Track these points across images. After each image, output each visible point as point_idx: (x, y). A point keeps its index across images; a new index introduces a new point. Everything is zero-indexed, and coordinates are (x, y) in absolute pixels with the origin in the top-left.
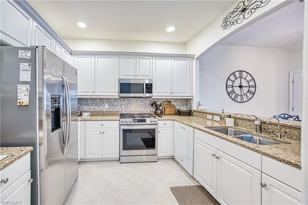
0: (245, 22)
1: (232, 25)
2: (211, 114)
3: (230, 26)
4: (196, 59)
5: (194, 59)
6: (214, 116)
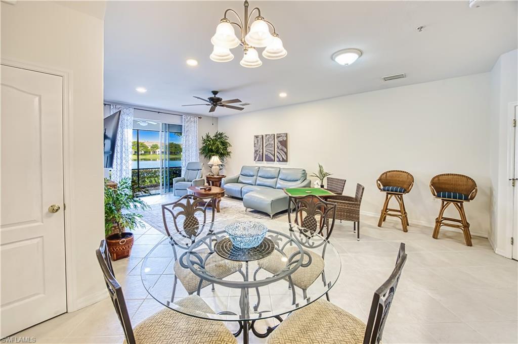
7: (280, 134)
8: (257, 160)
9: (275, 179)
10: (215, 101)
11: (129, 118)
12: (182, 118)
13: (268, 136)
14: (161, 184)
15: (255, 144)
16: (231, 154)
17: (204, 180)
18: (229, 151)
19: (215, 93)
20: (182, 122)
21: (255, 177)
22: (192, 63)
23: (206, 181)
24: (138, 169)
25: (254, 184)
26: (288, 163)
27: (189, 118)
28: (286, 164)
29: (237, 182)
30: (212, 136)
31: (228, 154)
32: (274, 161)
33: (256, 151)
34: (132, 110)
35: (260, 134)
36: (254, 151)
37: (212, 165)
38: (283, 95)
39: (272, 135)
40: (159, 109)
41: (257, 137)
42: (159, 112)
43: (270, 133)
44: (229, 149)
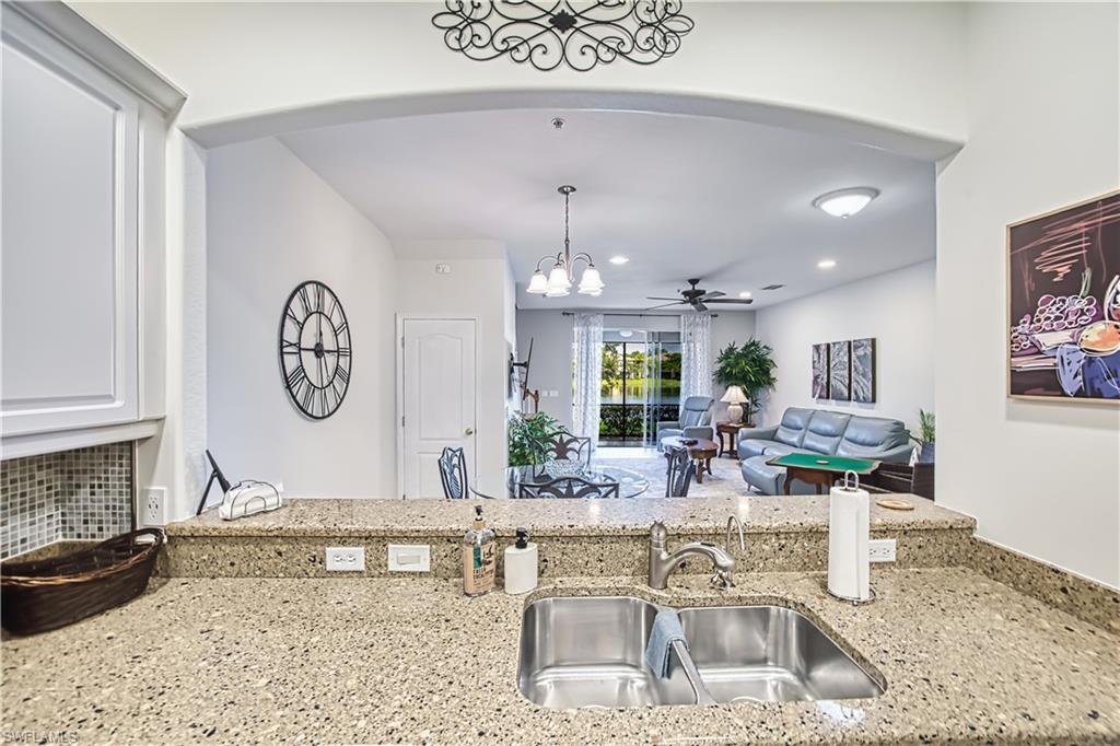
0: (563, 78)
1: (503, 52)
2: (366, 538)
3: (490, 51)
4: (187, 133)
5: (176, 132)
6: (390, 546)
7: (859, 341)
8: (817, 396)
9: (837, 439)
10: (693, 296)
11: (597, 329)
12: (680, 320)
13: (837, 346)
14: (645, 435)
15: (814, 362)
16: (776, 384)
17: (712, 430)
18: (772, 376)
19: (694, 282)
20: (680, 327)
21: (803, 431)
22: (619, 260)
23: (715, 432)
24: (624, 405)
25: (798, 445)
26: (877, 405)
27: (692, 318)
28: (872, 408)
29: (773, 440)
30: (739, 348)
31: (770, 384)
32: (849, 399)
33: (816, 378)
34: (601, 317)
35: (823, 341)
36: (812, 378)
37: (729, 404)
38: (827, 264)
39: (844, 342)
40: (641, 310)
41: (817, 348)
42: (641, 314)
43: (841, 340)
44: (773, 372)
